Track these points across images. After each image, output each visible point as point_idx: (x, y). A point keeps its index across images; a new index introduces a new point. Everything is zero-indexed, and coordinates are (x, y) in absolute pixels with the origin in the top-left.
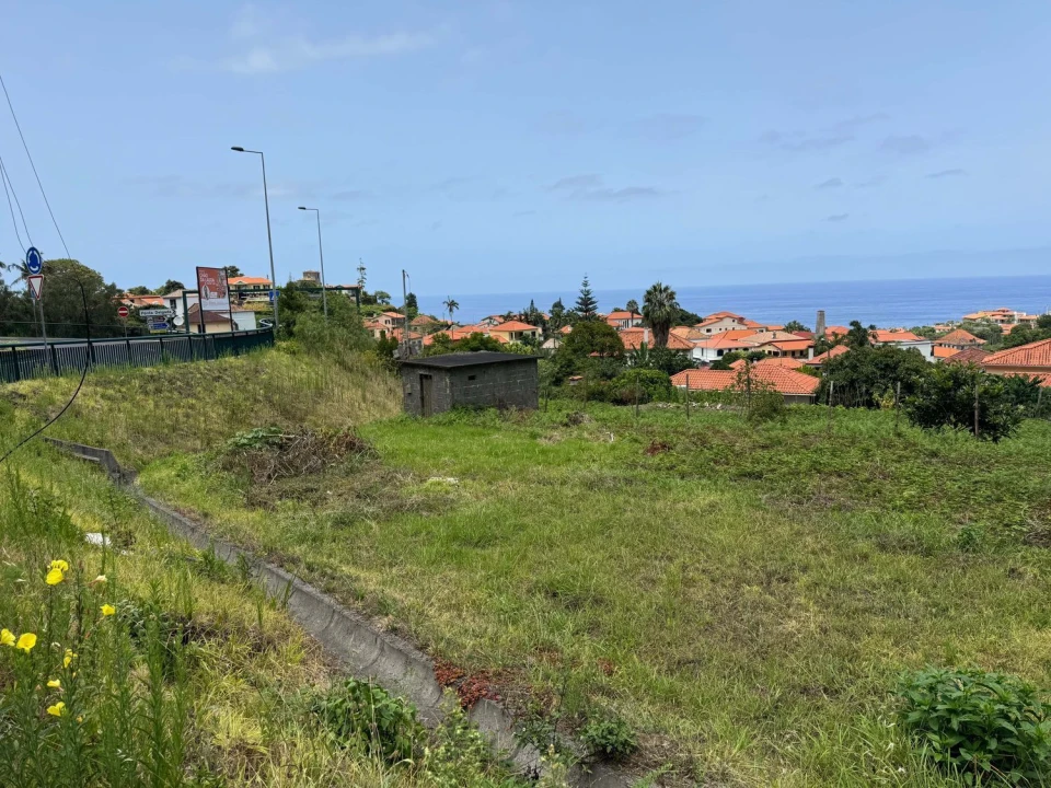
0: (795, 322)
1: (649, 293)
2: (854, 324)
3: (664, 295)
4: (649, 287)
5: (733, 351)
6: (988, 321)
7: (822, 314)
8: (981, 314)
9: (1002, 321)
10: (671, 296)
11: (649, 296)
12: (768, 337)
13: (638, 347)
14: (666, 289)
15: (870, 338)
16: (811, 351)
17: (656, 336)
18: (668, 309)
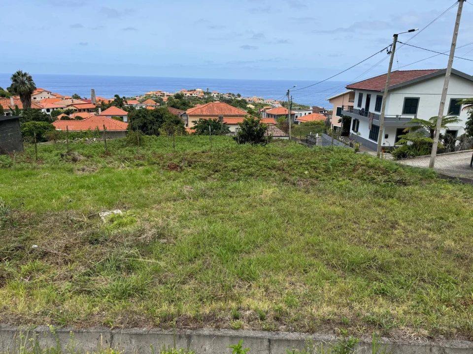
0: (75, 94)
1: (15, 76)
2: (116, 96)
3: (25, 78)
4: (14, 72)
5: (55, 110)
6: (156, 95)
7: (93, 91)
8: (151, 93)
9: (161, 96)
10: (30, 79)
11: (15, 78)
12: (69, 102)
13: (13, 108)
14: (25, 74)
15: (124, 103)
16: (100, 109)
17: (23, 101)
18: (29, 86)
